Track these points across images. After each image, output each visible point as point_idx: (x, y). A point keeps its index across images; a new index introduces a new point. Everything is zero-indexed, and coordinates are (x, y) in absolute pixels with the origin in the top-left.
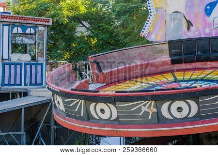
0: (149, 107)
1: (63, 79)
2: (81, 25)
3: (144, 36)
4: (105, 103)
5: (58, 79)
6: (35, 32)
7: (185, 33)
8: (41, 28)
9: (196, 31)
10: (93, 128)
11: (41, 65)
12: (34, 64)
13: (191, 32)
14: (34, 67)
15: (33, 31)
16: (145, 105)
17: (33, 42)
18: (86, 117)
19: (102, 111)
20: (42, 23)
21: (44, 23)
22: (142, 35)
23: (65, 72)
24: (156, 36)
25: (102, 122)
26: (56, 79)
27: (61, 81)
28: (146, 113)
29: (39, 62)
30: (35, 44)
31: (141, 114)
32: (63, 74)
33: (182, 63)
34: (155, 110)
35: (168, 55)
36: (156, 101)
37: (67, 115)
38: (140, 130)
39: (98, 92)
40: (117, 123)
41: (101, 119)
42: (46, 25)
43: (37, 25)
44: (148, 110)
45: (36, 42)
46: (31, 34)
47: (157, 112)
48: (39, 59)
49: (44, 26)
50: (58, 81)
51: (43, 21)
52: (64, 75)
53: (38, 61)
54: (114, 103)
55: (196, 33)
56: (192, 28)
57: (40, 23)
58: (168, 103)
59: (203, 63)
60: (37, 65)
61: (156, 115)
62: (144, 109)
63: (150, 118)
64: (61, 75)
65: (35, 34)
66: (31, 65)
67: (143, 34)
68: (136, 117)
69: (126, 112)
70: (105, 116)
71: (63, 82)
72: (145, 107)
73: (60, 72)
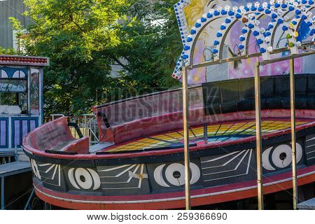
0: (138, 172)
1: (53, 138)
2: (116, 63)
3: (177, 77)
4: (85, 168)
5: (45, 139)
6: (27, 76)
7: (231, 72)
8: (33, 71)
9: (245, 69)
10: (73, 201)
11: (36, 119)
12: (24, 119)
13: (239, 71)
14: (25, 122)
15: (22, 75)
16: (132, 170)
17: (23, 89)
18: (64, 187)
19: (83, 178)
20: (36, 64)
21: (39, 64)
22: (174, 76)
23: (57, 129)
24: (193, 77)
25: (83, 193)
26: (42, 138)
27: (49, 140)
28: (135, 181)
29: (32, 116)
30: (27, 91)
31: (128, 181)
32: (53, 131)
33: (220, 113)
34: (146, 176)
35: (202, 104)
36: (146, 164)
37: (45, 185)
38: (128, 202)
39: (77, 154)
40: (101, 193)
41: (82, 189)
42: (41, 67)
43: (28, 67)
44: (136, 176)
45: (27, 89)
46: (19, 79)
47: (149, 179)
48: (32, 111)
49: (39, 67)
50: (44, 141)
51: (37, 62)
52: (55, 132)
53: (31, 114)
54: (95, 168)
55: (246, 72)
56: (240, 66)
57: (32, 63)
58: (162, 166)
59: (248, 112)
60: (29, 120)
61: (147, 182)
62: (132, 175)
63: (139, 186)
64: (50, 132)
65: (26, 79)
66: (21, 120)
67: (176, 75)
68: (123, 185)
69: (110, 180)
70: (87, 185)
71: (52, 141)
72: (133, 172)
73: (48, 129)
